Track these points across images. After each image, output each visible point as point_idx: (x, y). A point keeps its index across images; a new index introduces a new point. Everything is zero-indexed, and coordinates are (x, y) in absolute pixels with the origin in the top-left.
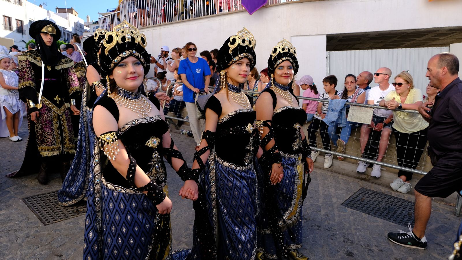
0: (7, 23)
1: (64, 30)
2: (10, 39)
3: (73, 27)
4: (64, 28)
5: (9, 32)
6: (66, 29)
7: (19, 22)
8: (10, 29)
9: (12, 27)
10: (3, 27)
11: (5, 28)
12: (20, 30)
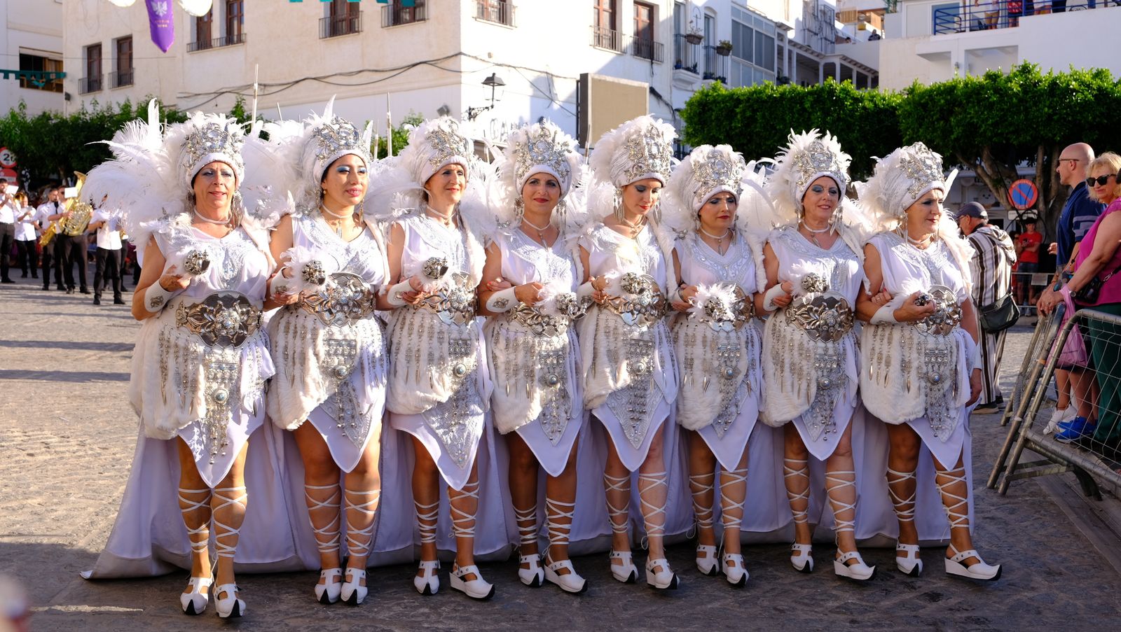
0: (606, 17)
1: (779, 34)
2: (636, 84)
3: (801, 19)
4: (780, 26)
5: (607, 55)
6: (788, 28)
7: (644, 12)
8: (613, 44)
9: (621, 34)
10: (590, 36)
11: (599, 40)
12: (645, 46)
